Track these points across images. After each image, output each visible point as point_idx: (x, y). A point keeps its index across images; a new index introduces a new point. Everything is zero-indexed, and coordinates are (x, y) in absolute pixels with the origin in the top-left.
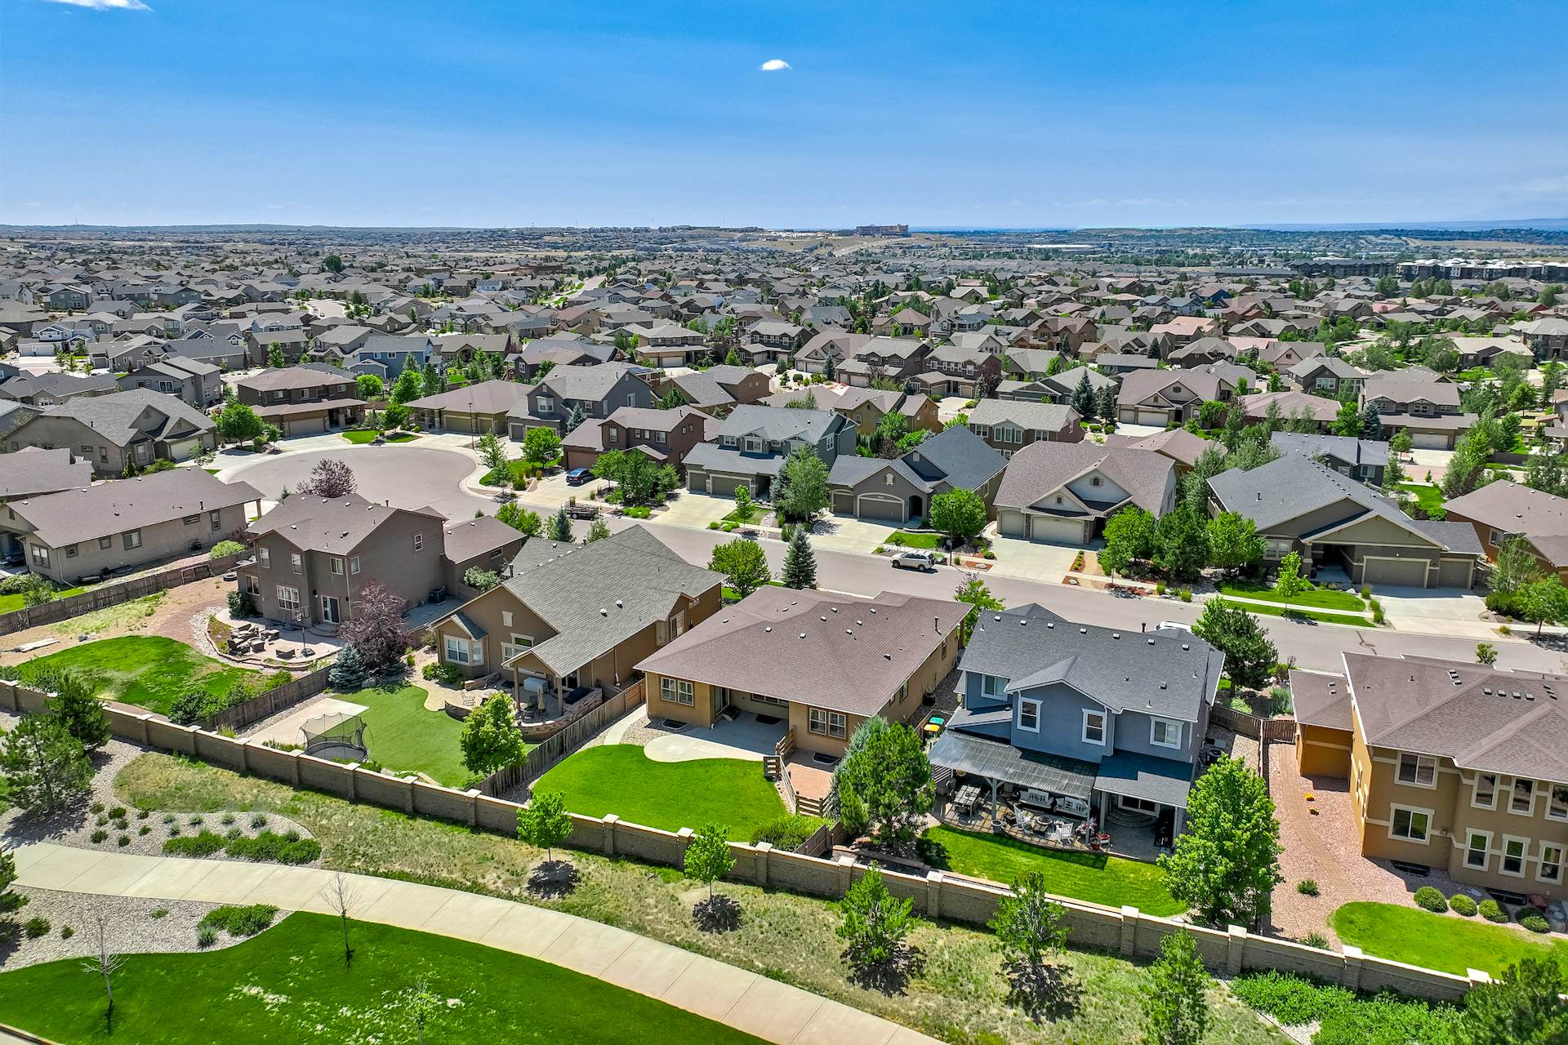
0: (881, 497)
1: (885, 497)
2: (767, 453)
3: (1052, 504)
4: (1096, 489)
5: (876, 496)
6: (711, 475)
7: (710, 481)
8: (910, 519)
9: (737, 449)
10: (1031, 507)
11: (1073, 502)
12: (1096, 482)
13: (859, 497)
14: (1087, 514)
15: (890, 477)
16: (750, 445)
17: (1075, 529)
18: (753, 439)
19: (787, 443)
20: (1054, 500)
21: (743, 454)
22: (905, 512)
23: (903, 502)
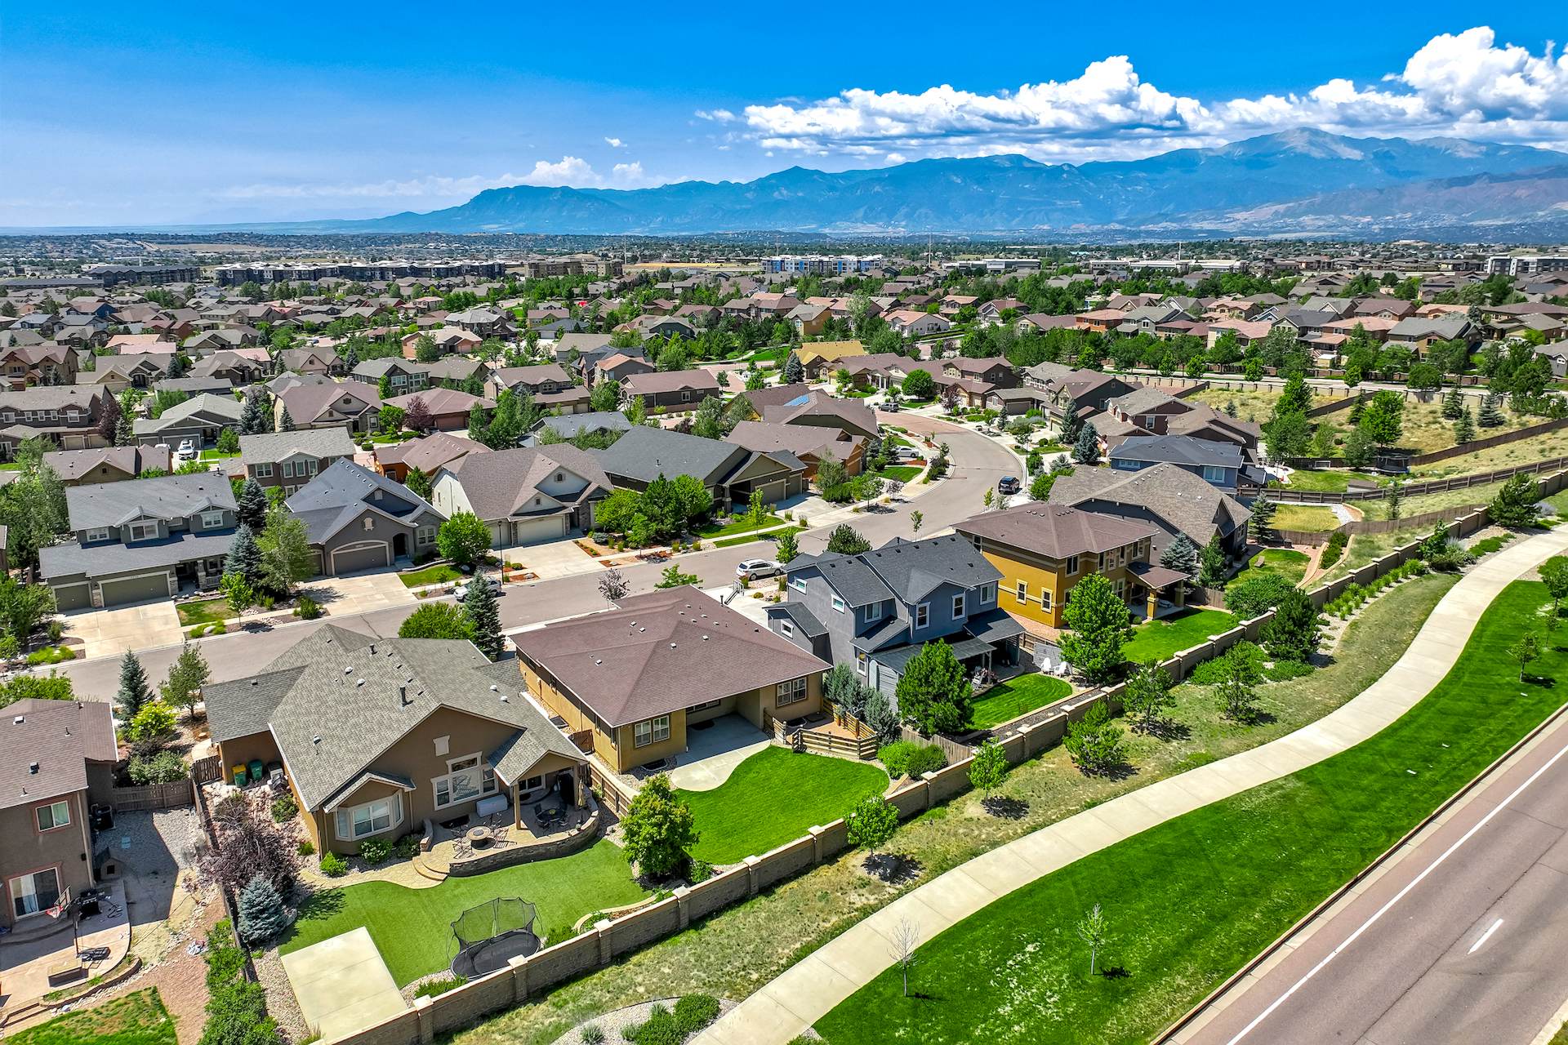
0: (359, 546)
1: (365, 545)
2: (167, 535)
3: (533, 507)
4: (560, 484)
5: (354, 546)
6: (100, 583)
7: (100, 591)
8: (396, 560)
9: (118, 541)
10: (514, 515)
11: (548, 503)
12: (560, 478)
13: (332, 553)
14: (564, 508)
15: (368, 522)
16: (139, 531)
17: (557, 523)
18: (143, 523)
19: (197, 517)
20: (534, 502)
21: (130, 545)
22: (389, 554)
23: (386, 544)
